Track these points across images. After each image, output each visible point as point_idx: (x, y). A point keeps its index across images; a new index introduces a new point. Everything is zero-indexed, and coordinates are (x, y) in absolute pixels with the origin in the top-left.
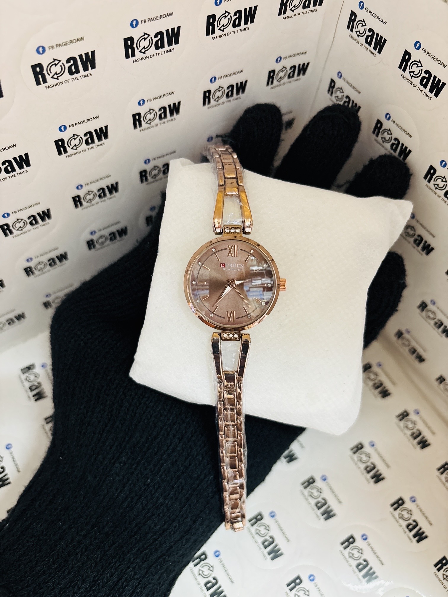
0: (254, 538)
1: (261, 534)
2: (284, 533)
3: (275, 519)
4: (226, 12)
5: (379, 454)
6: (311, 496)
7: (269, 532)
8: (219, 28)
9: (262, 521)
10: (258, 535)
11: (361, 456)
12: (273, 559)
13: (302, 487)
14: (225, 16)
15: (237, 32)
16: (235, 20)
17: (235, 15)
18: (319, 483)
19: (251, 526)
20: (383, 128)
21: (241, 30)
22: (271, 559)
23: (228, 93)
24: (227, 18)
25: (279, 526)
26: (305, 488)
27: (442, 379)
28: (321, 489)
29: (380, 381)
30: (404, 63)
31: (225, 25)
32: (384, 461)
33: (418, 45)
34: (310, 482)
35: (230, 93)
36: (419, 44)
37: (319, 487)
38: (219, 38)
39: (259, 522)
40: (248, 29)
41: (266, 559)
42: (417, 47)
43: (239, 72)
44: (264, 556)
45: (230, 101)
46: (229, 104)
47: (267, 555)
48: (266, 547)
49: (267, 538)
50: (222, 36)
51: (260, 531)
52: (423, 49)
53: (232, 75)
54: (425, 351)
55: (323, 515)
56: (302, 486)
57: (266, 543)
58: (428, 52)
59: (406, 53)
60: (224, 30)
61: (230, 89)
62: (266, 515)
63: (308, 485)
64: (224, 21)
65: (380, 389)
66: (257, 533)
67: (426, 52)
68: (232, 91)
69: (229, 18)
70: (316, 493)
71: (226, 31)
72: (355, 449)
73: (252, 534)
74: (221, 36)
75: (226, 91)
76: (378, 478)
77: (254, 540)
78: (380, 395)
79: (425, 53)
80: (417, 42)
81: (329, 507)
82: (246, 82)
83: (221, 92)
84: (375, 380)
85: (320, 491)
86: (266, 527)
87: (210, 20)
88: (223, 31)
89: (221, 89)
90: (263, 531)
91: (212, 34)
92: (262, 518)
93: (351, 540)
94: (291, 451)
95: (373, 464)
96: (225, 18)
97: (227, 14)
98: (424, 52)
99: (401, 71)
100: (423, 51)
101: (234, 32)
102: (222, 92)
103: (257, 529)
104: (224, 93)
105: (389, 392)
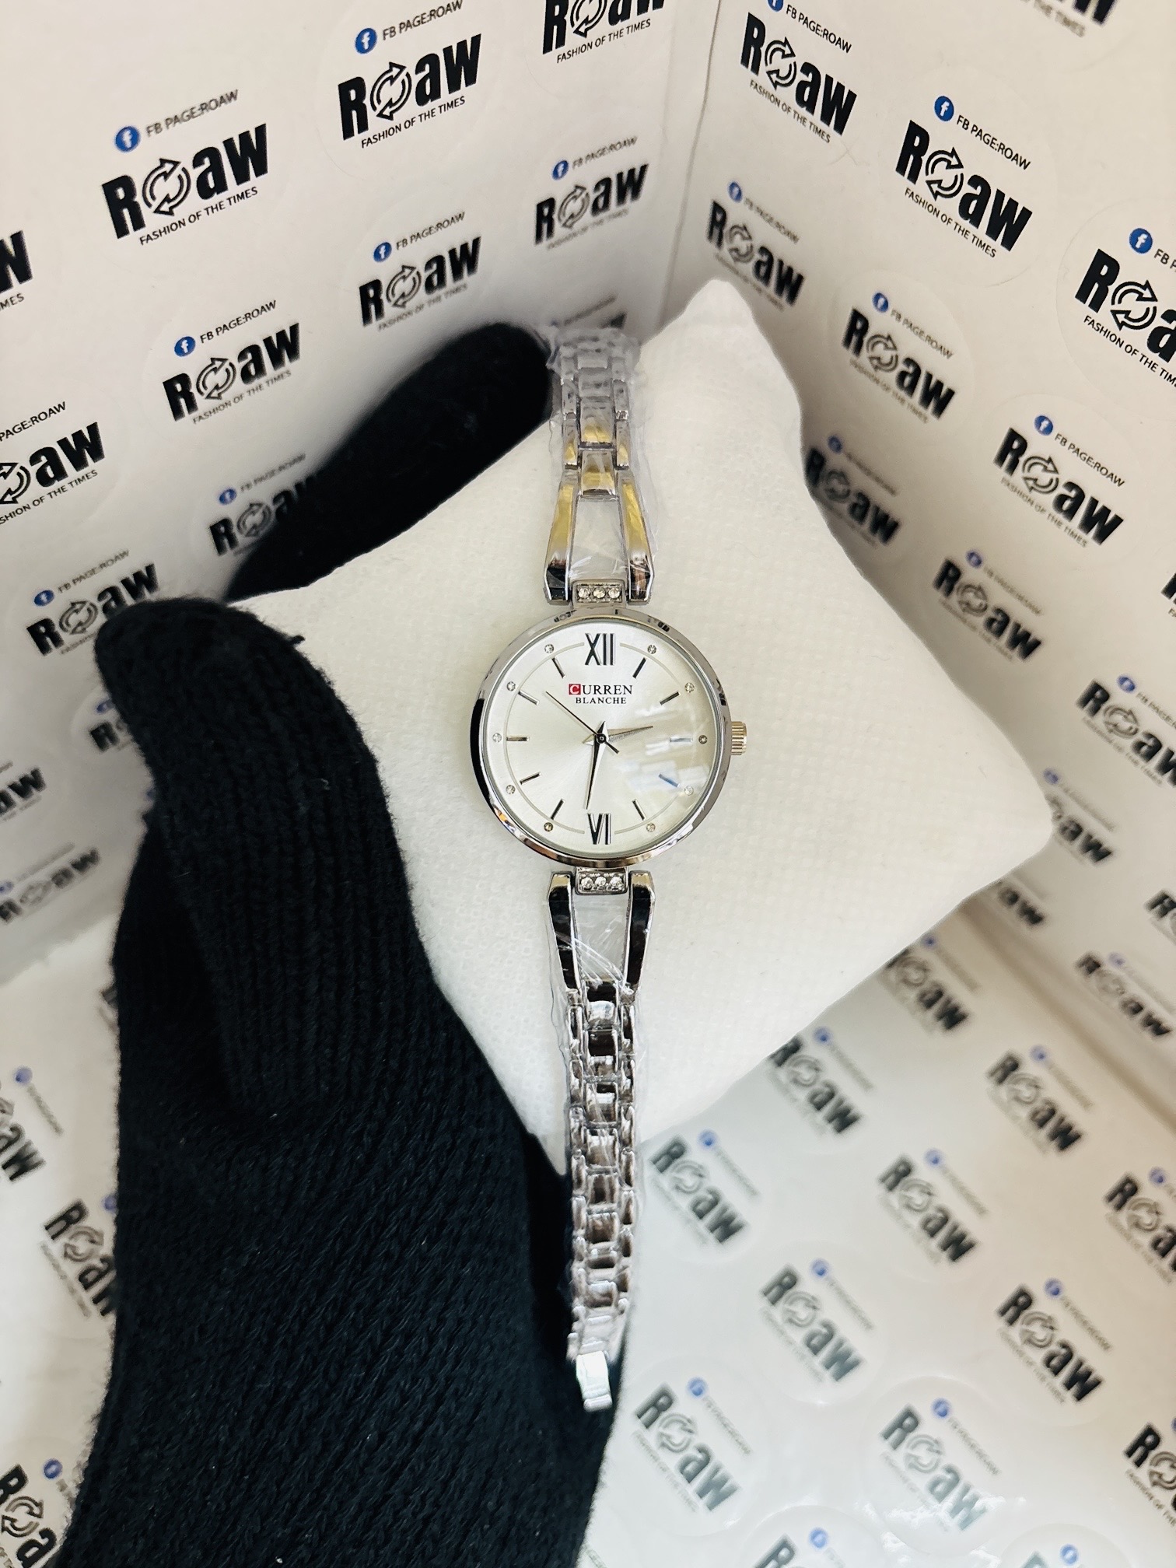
0: (655, 1458)
1: (674, 1445)
2: (732, 1433)
3: (704, 1400)
4: (392, 65)
5: (954, 1181)
6: (791, 1321)
7: (694, 1436)
8: (378, 111)
9: (672, 1410)
10: (666, 1450)
11: (909, 1194)
12: (711, 1506)
13: (764, 1303)
14: (392, 76)
15: (431, 113)
16: (422, 84)
17: (419, 68)
18: (808, 1284)
19: (644, 1427)
20: (871, 332)
21: (443, 107)
22: (706, 1508)
23: (429, 280)
24: (398, 82)
25: (719, 1416)
26: (774, 1302)
27: (1090, 963)
28: (813, 1298)
29: (936, 984)
30: (912, 158)
31: (394, 101)
32: (969, 1198)
33: (944, 108)
34: (784, 1286)
35: (435, 279)
36: (946, 104)
37: (808, 1294)
38: (382, 138)
39: (664, 1415)
40: (464, 101)
41: (694, 1510)
42: (942, 114)
43: (452, 218)
44: (689, 1502)
45: (439, 299)
46: (436, 306)
47: (695, 1498)
48: (690, 1479)
49: (692, 1452)
50: (391, 131)
51: (669, 1437)
52: (961, 119)
53: (433, 230)
54: (1042, 895)
55: (828, 1367)
56: (766, 1298)
57: (690, 1468)
58: (974, 126)
59: (914, 130)
60: (394, 115)
61: (435, 266)
62: (680, 1392)
63: (779, 1296)
64: (391, 92)
65: (937, 1007)
66: (663, 1445)
67: (970, 127)
68: (441, 272)
69: (403, 82)
70: (803, 1313)
71: (400, 117)
72: (891, 1179)
73: (649, 1449)
74: (386, 134)
75: (424, 275)
76: (958, 1247)
77: (656, 1464)
78: (940, 1023)
79: (966, 129)
80: (942, 100)
81: (840, 1344)
82: (476, 242)
83: (409, 281)
84: (921, 984)
85: (812, 1304)
86: (685, 1424)
87: (349, 95)
88: (390, 117)
89: (407, 271)
90: (677, 1436)
91: (359, 132)
92: (670, 1403)
93: (908, 1422)
94: (724, 1210)
95: (941, 1210)
96: (391, 83)
97: (395, 71)
98: (963, 127)
99: (904, 181)
100: (961, 124)
101: (423, 116)
102: (414, 279)
103: (662, 1435)
104: (417, 281)
105: (962, 1010)
